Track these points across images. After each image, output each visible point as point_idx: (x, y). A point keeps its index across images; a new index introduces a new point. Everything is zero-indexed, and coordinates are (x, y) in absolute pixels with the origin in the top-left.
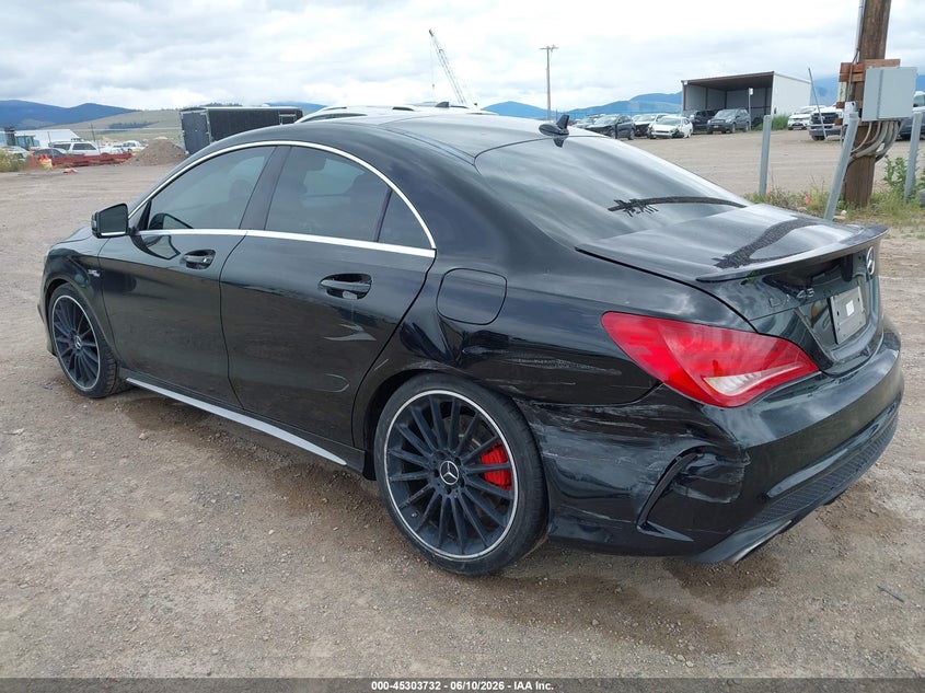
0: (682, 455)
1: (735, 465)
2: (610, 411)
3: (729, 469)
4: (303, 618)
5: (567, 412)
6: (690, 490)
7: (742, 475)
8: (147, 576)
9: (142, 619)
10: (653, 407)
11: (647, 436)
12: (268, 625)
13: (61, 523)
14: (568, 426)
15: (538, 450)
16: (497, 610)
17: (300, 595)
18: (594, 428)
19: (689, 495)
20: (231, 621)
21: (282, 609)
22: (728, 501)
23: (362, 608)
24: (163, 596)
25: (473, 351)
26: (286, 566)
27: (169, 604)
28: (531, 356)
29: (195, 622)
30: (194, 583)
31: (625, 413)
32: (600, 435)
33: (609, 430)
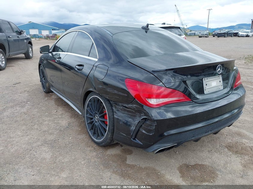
0: (141, 120)
1: (152, 124)
2: (126, 106)
3: (151, 125)
4: (65, 164)
5: (119, 106)
6: (143, 130)
7: (154, 128)
8: (35, 145)
9: (27, 156)
10: (134, 105)
11: (135, 113)
12: (55, 164)
13: (24, 127)
14: (119, 109)
15: (113, 115)
16: (119, 173)
17: (68, 157)
18: (125, 110)
19: (143, 132)
20: (47, 161)
21: (61, 160)
22: (151, 135)
23: (82, 164)
24: (35, 151)
25: (99, 87)
26: (69, 148)
27: (35, 153)
28: (110, 89)
29: (38, 160)
30: (44, 149)
31: (129, 106)
32: (126, 112)
33: (128, 111)
